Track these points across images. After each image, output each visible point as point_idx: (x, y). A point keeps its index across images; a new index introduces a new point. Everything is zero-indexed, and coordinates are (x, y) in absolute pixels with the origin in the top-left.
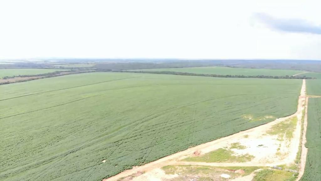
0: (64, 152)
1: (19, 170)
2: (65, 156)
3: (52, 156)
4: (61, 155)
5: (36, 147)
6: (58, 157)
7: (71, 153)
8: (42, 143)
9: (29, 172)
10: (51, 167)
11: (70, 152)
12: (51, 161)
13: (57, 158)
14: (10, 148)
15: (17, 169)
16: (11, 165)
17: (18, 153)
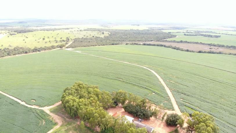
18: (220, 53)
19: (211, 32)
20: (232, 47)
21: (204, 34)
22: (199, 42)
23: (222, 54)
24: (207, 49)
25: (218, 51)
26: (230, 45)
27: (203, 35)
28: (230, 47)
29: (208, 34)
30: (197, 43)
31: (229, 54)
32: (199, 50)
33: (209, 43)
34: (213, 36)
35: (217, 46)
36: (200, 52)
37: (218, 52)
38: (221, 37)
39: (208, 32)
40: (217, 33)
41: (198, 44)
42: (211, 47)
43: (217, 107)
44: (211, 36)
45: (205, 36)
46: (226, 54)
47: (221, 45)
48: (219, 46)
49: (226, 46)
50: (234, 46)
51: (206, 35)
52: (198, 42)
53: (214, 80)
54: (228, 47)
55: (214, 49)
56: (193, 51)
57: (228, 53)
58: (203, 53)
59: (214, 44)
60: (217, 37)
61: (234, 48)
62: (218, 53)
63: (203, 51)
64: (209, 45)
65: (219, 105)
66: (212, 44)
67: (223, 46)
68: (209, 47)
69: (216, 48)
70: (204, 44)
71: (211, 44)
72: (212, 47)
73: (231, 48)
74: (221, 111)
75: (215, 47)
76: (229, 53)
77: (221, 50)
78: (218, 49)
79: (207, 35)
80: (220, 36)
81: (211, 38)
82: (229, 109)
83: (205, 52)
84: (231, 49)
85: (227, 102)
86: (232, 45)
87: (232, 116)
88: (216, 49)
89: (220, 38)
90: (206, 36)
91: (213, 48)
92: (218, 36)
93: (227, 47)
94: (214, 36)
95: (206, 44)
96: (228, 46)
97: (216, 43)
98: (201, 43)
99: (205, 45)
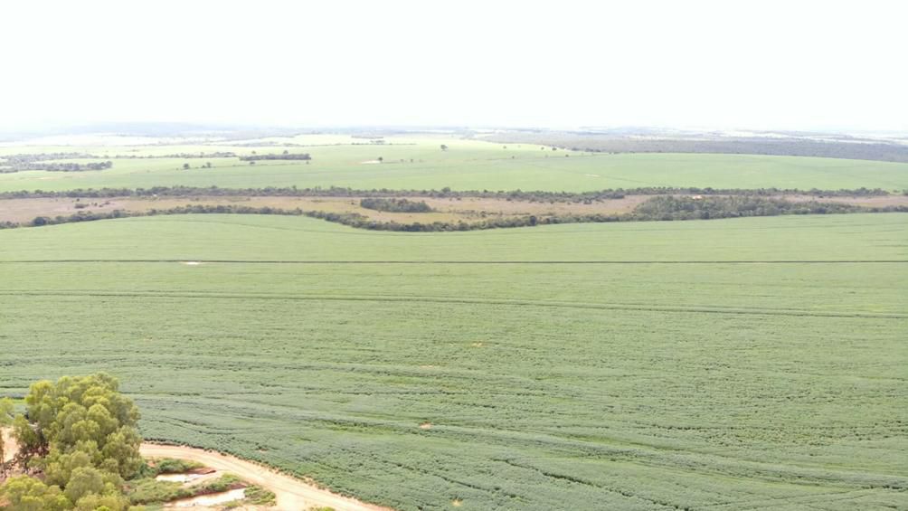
0: (870, 476)
1: (729, 467)
2: (863, 488)
3: (832, 472)
4: (856, 481)
5: (822, 426)
6: (843, 480)
7: (888, 487)
8: (843, 423)
9: (747, 483)
10: (801, 499)
11: (885, 484)
12: (817, 485)
13: (841, 483)
14: (760, 402)
15: (729, 462)
16: (727, 445)
17: (766, 424)
18: (117, 215)
19: (75, 155)
20: (155, 191)
21: (49, 162)
22: (32, 190)
23: (125, 216)
24: (67, 208)
25: (108, 209)
26: (147, 187)
27: (44, 165)
28: (149, 193)
29: (65, 162)
30: (23, 195)
31: (149, 214)
32: (34, 218)
33: (71, 188)
34: (83, 166)
35: (103, 196)
36: (39, 222)
37: (108, 212)
38: (114, 166)
39: (62, 156)
40: (96, 157)
41: (29, 197)
42: (79, 203)
43: (126, 363)
44: (77, 168)
45: (50, 168)
46: (138, 215)
47: (116, 191)
48: (112, 194)
49: (134, 190)
50: (163, 186)
51: (56, 164)
52: (26, 192)
53: (104, 293)
54: (142, 194)
55: (92, 207)
56: (9, 223)
57: (145, 212)
58: (52, 223)
59: (90, 189)
60: (98, 167)
61: (166, 194)
62: (109, 217)
63: (53, 218)
64: (72, 195)
65: (133, 356)
66: (83, 192)
67: (124, 193)
68: (73, 202)
69: (100, 201)
70: (50, 195)
71: (80, 190)
72: (84, 201)
73: (155, 195)
74: (142, 369)
75: (96, 200)
76: (150, 211)
77: (117, 204)
78: (107, 203)
79: (61, 165)
80: (108, 165)
81: (76, 173)
82: (171, 356)
83: (60, 220)
84: (155, 199)
85: (161, 342)
86: (157, 186)
87: (185, 371)
88: (99, 204)
89: (108, 170)
90: (57, 170)
91: (87, 205)
92: (103, 164)
93: (139, 194)
94: (89, 165)
95: (59, 195)
96: (142, 189)
97: (97, 187)
98: (37, 192)
99: (59, 199)
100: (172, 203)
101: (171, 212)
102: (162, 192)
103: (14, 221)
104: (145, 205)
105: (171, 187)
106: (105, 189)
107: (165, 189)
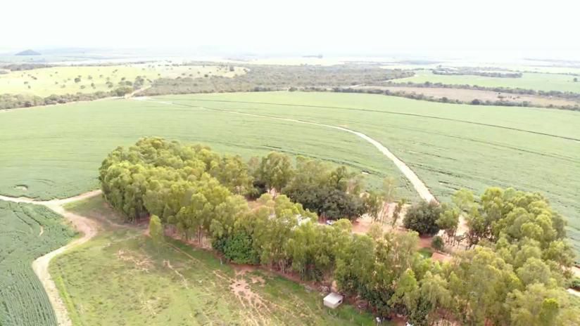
18: (525, 105)
19: (498, 69)
20: (552, 93)
21: (481, 72)
22: (471, 85)
23: (532, 106)
24: (494, 97)
26: (547, 90)
27: (479, 73)
28: (547, 94)
29: (492, 72)
30: (466, 87)
31: (547, 107)
32: (473, 99)
33: (496, 86)
34: (503, 75)
35: (516, 93)
36: (476, 102)
37: (520, 103)
38: (523, 77)
39: (489, 69)
40: (512, 71)
41: (470, 89)
42: (500, 95)
44: (500, 76)
45: (483, 75)
46: (539, 107)
47: (525, 90)
48: (522, 92)
49: (537, 91)
50: (557, 91)
51: (486, 73)
52: (468, 86)
54: (542, 94)
55: (508, 98)
56: (457, 101)
57: (544, 105)
58: (483, 104)
59: (508, 88)
60: (514, 76)
61: (559, 96)
62: (520, 106)
63: (484, 101)
64: (496, 90)
67: (530, 93)
68: (497, 94)
69: (513, 96)
70: (482, 89)
71: (502, 88)
72: (503, 94)
73: (551, 97)
75: (510, 95)
77: (525, 99)
78: (518, 97)
80: (519, 76)
81: (499, 78)
83: (488, 103)
84: (551, 99)
86: (553, 91)
89: (520, 78)
90: (487, 76)
91: (506, 97)
92: (516, 75)
93: (540, 94)
94: (507, 75)
95: (488, 89)
96: (542, 92)
97: (513, 87)
98: (475, 86)
99: (488, 91)
100: (563, 103)
101: (563, 108)
102: (558, 95)
103: (460, 100)
104: (544, 101)
105: (563, 92)
106: (518, 88)
107: (559, 93)
